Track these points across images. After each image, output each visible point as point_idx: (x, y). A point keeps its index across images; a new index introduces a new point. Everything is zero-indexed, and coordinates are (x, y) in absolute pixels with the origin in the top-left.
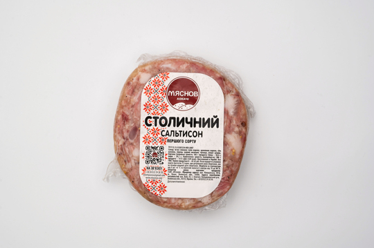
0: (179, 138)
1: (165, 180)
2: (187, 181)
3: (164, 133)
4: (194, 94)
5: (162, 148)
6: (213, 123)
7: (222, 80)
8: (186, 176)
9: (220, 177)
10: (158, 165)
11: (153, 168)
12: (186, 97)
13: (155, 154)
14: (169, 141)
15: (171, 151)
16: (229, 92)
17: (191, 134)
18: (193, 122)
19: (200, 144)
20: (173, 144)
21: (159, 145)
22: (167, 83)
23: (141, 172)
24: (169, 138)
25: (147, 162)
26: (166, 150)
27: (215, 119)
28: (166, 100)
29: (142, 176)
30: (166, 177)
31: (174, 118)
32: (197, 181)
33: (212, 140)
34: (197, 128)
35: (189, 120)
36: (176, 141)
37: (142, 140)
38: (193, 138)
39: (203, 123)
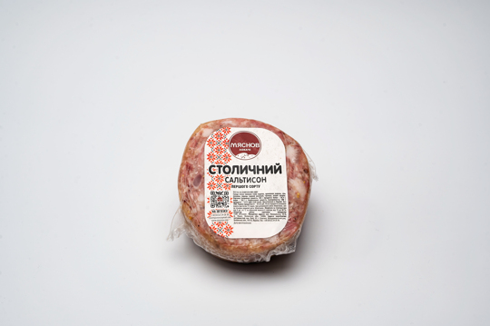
0: (243, 184)
1: (231, 222)
2: (253, 222)
3: (228, 180)
4: (256, 145)
5: (227, 193)
6: (276, 169)
7: (281, 134)
8: (252, 217)
9: (287, 218)
10: (224, 208)
11: (218, 211)
12: (248, 148)
13: (220, 198)
14: (234, 187)
15: (236, 195)
16: (289, 143)
17: (255, 180)
18: (256, 170)
19: (264, 188)
20: (237, 189)
21: (224, 190)
22: (229, 137)
23: (206, 215)
24: (234, 184)
25: (212, 206)
26: (231, 195)
27: (277, 167)
28: (228, 151)
29: (207, 219)
30: (232, 218)
31: (237, 167)
32: (264, 222)
33: (276, 184)
34: (261, 175)
35: (252, 168)
36: (241, 187)
37: (206, 186)
38: (257, 184)
39: (266, 170)
